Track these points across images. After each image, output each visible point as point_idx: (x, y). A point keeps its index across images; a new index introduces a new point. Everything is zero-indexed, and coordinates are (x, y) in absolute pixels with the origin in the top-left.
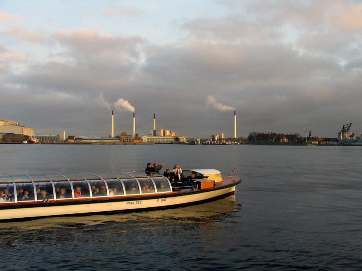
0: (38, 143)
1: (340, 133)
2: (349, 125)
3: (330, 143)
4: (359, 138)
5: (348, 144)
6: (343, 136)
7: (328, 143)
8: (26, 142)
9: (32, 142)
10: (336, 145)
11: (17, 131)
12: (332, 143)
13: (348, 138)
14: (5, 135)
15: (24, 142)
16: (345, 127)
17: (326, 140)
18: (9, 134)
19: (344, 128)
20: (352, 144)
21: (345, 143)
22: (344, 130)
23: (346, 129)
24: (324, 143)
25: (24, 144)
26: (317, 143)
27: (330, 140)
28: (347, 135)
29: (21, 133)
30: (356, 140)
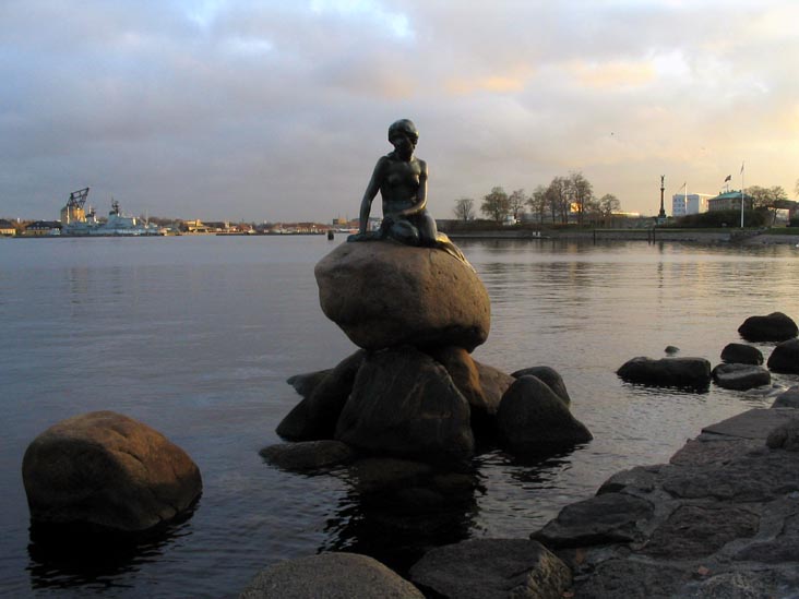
1: (64, 210)
2: (83, 193)
3: (44, 232)
4: (106, 221)
5: (82, 232)
6: (72, 216)
7: (38, 232)
10: (57, 236)
12: (46, 231)
13: (82, 220)
16: (75, 195)
17: (33, 225)
19: (72, 197)
20: (91, 232)
21: (76, 231)
22: (73, 203)
23: (78, 200)
24: (30, 232)
26: (13, 231)
27: (42, 224)
28: (80, 214)
30: (100, 225)
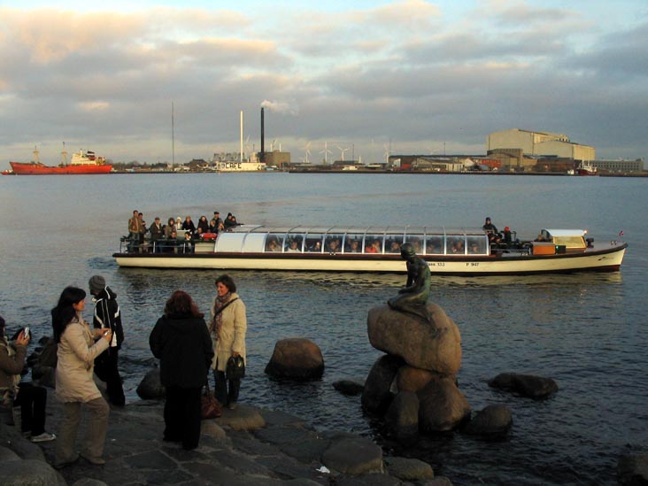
0: (593, 174)
8: (572, 173)
9: (583, 173)
11: (562, 152)
14: (542, 160)
15: (569, 172)
18: (549, 157)
25: (569, 175)
29: (569, 156)
